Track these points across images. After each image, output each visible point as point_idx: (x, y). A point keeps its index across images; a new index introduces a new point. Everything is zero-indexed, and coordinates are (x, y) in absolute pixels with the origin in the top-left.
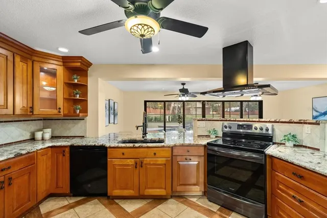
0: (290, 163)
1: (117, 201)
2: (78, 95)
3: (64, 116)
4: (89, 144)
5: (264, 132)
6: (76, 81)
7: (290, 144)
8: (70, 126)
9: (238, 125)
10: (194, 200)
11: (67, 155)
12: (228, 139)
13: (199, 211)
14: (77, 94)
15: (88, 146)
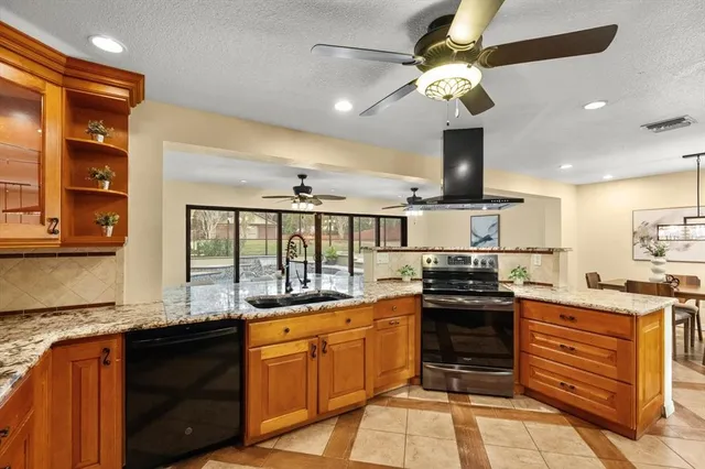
0: (556, 304)
1: (269, 445)
2: (107, 183)
3: (62, 245)
4: (190, 320)
5: (479, 266)
6: (100, 139)
7: (519, 281)
8: (59, 274)
9: (449, 257)
10: (404, 395)
11: (116, 360)
12: (430, 281)
13: (429, 409)
14: (102, 178)
15: (188, 325)
